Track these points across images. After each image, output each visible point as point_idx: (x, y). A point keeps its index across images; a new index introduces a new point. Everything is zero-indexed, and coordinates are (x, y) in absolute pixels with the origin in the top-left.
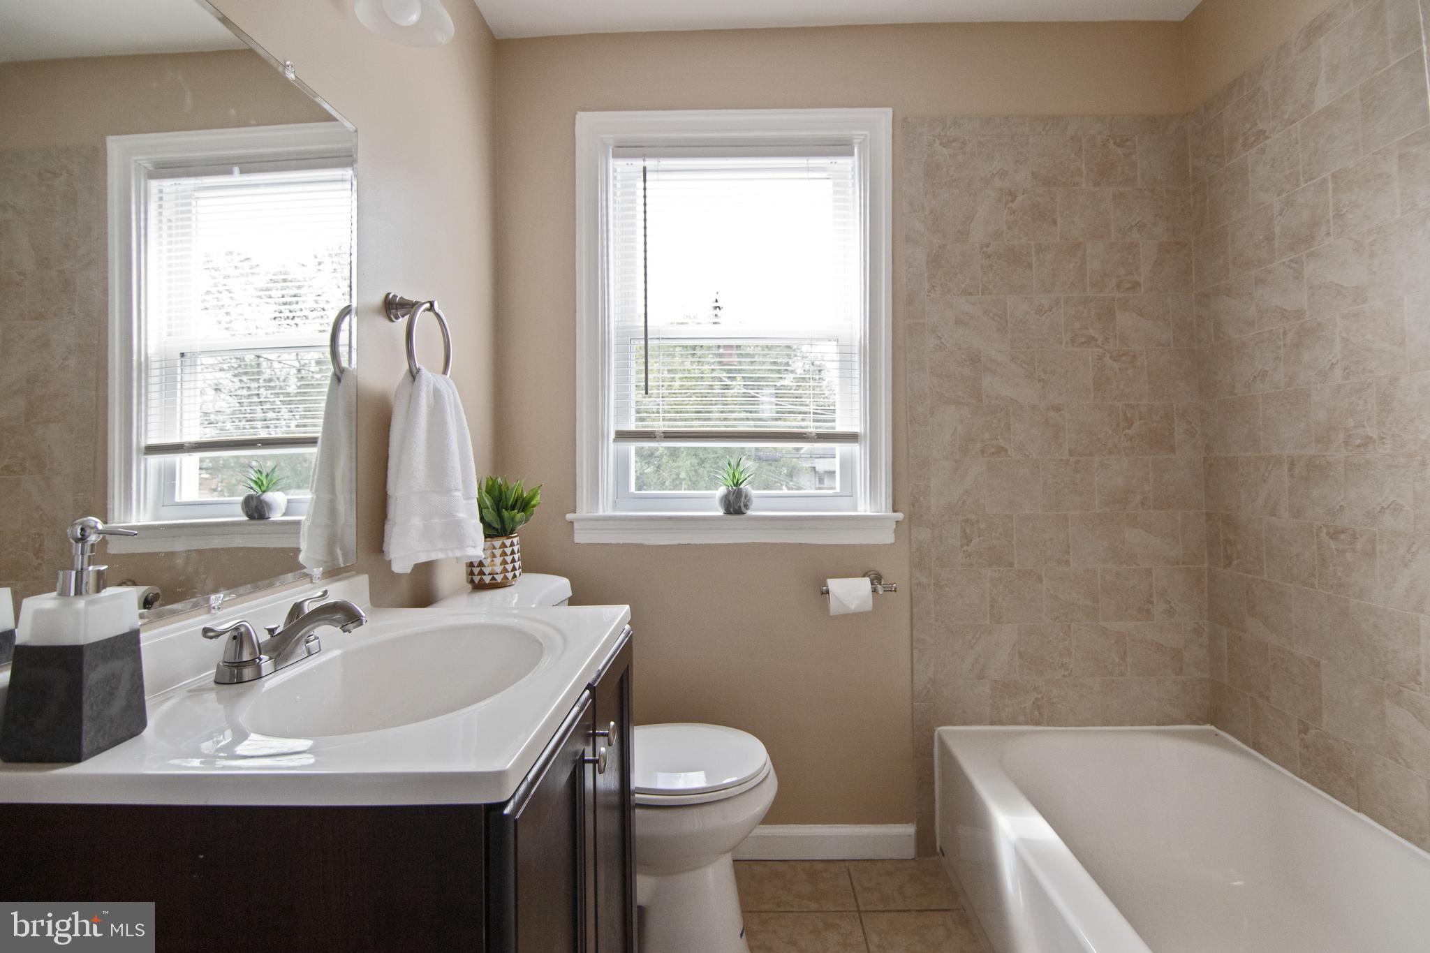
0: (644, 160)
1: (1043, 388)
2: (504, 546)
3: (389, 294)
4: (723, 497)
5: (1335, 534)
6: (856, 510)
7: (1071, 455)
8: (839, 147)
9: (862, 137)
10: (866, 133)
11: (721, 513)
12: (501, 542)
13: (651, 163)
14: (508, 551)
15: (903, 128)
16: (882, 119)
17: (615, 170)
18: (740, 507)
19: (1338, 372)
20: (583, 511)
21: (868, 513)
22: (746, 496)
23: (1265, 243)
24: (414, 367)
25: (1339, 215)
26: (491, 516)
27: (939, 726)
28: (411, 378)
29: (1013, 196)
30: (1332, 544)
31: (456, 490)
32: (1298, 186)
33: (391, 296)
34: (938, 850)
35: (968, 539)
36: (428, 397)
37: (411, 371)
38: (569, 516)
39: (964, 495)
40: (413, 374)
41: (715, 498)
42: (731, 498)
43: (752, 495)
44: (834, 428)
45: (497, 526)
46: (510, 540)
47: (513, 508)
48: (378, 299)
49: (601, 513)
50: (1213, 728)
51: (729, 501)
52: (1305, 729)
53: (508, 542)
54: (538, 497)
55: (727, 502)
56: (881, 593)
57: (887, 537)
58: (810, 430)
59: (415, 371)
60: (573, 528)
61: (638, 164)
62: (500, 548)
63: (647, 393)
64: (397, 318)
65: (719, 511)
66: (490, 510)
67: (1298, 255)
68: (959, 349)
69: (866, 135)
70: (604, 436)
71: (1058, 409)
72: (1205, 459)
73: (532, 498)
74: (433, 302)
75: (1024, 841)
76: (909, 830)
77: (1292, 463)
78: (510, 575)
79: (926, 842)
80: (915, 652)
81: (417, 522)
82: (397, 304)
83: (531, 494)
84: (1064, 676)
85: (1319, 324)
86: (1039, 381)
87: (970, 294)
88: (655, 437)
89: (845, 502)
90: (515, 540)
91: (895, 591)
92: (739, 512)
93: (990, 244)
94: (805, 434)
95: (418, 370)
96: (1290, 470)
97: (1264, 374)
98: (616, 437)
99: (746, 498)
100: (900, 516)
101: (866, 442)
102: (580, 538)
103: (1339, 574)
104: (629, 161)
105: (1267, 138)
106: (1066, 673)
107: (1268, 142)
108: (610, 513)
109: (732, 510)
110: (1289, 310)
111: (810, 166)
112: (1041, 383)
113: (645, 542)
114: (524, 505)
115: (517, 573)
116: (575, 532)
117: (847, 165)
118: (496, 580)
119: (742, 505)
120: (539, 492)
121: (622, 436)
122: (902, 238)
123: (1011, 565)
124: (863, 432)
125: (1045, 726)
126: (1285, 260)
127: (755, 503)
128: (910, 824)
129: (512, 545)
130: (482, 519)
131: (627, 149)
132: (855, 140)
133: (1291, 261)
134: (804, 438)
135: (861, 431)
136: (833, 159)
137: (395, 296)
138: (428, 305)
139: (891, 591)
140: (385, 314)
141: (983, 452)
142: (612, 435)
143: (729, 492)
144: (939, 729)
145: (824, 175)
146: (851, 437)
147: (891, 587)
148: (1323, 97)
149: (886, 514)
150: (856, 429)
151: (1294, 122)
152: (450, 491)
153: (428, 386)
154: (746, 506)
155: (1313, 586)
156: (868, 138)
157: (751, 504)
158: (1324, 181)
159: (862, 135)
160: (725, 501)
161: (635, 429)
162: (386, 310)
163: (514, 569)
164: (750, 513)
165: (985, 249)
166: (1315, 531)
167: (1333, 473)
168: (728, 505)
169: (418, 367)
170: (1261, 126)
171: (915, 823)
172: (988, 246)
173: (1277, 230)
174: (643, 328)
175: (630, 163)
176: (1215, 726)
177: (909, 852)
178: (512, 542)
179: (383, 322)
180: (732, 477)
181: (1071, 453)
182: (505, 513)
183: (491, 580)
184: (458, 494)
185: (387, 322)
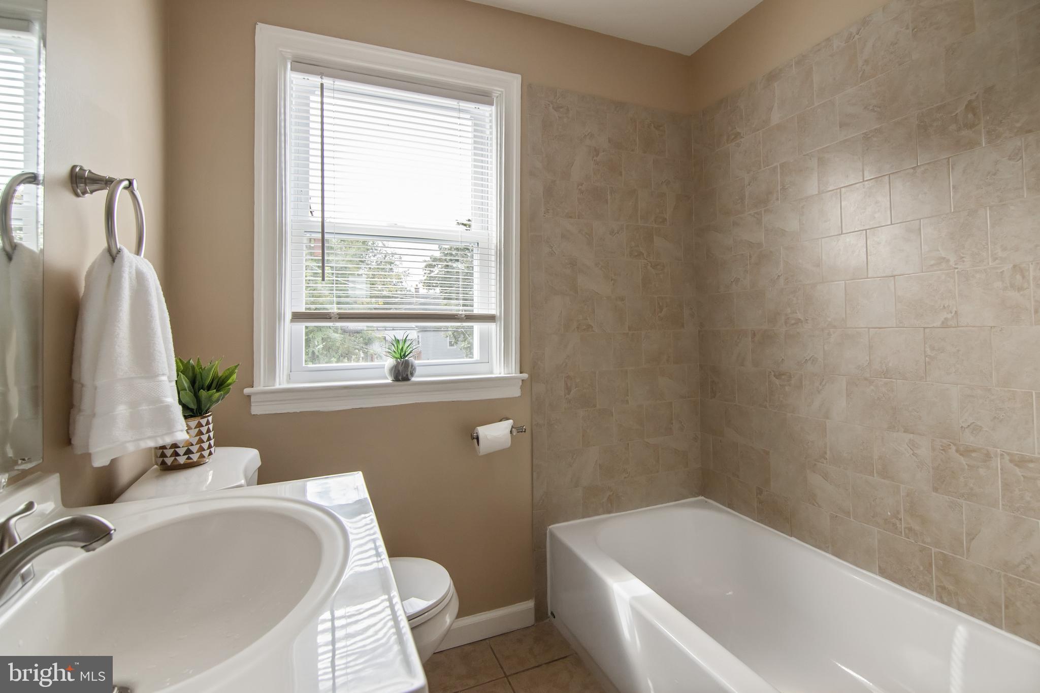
0: (321, 78)
1: (613, 284)
2: (200, 425)
3: (74, 167)
4: (393, 367)
5: (779, 376)
6: (492, 373)
7: (629, 330)
8: (482, 97)
9: (500, 93)
10: (503, 90)
11: (389, 380)
12: (197, 422)
13: (327, 82)
14: (204, 429)
15: (529, 92)
16: (514, 82)
17: (292, 82)
18: (407, 375)
19: (782, 280)
20: (261, 385)
21: (502, 375)
22: (412, 366)
23: (739, 201)
24: (113, 246)
25: (784, 189)
26: (189, 398)
27: (550, 525)
28: (110, 259)
29: (597, 152)
30: (777, 382)
31: (163, 375)
32: (760, 169)
33: (78, 169)
34: (549, 614)
35: (568, 390)
36: (130, 278)
37: (109, 250)
38: (247, 391)
39: (566, 358)
40: (113, 255)
41: (384, 368)
42: (401, 368)
43: (416, 365)
44: (473, 311)
45: (193, 406)
46: (206, 419)
47: (209, 388)
48: (63, 170)
49: (277, 386)
50: (703, 498)
51: (399, 371)
52: (760, 491)
53: (204, 421)
54: (234, 376)
55: (397, 372)
56: (514, 434)
57: (515, 392)
58: (460, 313)
59: (114, 251)
60: (250, 400)
61: (316, 80)
62: (195, 428)
63: (323, 280)
64: (84, 193)
65: (388, 379)
66: (188, 391)
67: (759, 210)
68: (564, 256)
69: (502, 92)
70: (281, 317)
71: (622, 299)
72: (699, 332)
73: (228, 377)
74: (133, 180)
75: (636, 598)
76: (530, 604)
77: (754, 335)
78: (206, 453)
79: (541, 612)
80: (535, 474)
81: (122, 411)
82: (86, 179)
83: (227, 374)
84: (625, 478)
85: (771, 252)
86: (612, 280)
87: (571, 217)
88: (331, 318)
89: (484, 367)
90: (210, 419)
91: (525, 432)
92: (406, 379)
93: (583, 184)
94: (457, 315)
95: (119, 251)
96: (752, 338)
97: (737, 280)
98: (292, 318)
99: (412, 367)
100: (525, 376)
101: (501, 323)
102: (256, 410)
103: (781, 399)
104: (306, 76)
105: (742, 137)
106: (626, 475)
107: (742, 140)
108: (286, 386)
109: (400, 378)
110: (754, 242)
111: (461, 108)
112: (613, 281)
113: (322, 409)
114: (220, 384)
115: (212, 450)
116: (252, 404)
117: (488, 112)
118: (191, 459)
119: (409, 373)
120: (236, 371)
121: (298, 317)
122: (527, 173)
123: (595, 406)
124: (498, 314)
125: (614, 513)
126: (752, 212)
127: (418, 371)
128: (530, 601)
129: (208, 423)
130: (180, 402)
131: (304, 65)
132: (494, 94)
133: (756, 213)
134: (455, 319)
135: (497, 313)
136: (477, 105)
137: (81, 169)
138: (126, 183)
139: (522, 432)
140: (71, 187)
141: (578, 328)
142: (289, 316)
143: (398, 363)
144: (550, 527)
145: (468, 116)
146: (491, 318)
147: (522, 429)
148: (776, 118)
149: (515, 375)
150: (493, 310)
151: (758, 130)
152: (158, 375)
153: (131, 267)
154: (412, 374)
155: (765, 407)
156: (504, 93)
157: (415, 372)
158: (776, 167)
159: (499, 91)
160: (395, 371)
161: (304, 311)
162: (72, 183)
163: (210, 447)
164: (414, 379)
165: (580, 187)
166: (767, 374)
167: (778, 340)
168: (397, 374)
169: (118, 247)
170: (738, 130)
171: (534, 599)
172: (582, 185)
173: (747, 194)
174: (320, 224)
175: (306, 78)
176: (705, 497)
177: (530, 620)
178: (208, 420)
179: (69, 197)
180: (399, 351)
181: (630, 329)
182: (203, 394)
183: (187, 459)
184: (165, 378)
185: (72, 197)
